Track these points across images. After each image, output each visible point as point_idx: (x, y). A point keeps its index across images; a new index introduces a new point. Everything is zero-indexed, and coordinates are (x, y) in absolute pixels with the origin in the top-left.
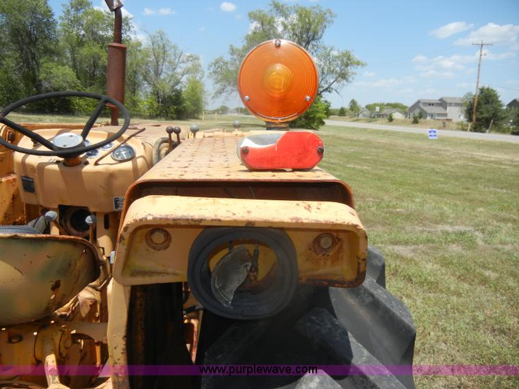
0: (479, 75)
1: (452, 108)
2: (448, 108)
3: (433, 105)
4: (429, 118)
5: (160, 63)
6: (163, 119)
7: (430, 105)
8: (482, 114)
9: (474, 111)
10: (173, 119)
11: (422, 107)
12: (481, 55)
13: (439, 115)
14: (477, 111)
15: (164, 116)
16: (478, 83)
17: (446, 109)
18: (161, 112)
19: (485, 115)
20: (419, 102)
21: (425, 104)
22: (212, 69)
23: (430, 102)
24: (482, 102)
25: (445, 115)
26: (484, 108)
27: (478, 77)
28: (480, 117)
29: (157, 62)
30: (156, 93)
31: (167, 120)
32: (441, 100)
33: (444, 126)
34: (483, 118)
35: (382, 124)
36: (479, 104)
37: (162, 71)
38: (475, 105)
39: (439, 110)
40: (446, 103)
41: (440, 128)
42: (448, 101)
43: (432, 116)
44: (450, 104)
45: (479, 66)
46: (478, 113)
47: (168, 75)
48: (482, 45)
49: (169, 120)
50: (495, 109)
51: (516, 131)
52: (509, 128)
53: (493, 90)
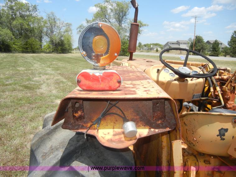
0: (195, 30)
5: (53, 27)
6: (55, 53)
7: (173, 44)
8: (197, 47)
9: (194, 46)
10: (60, 53)
11: (169, 45)
12: (196, 22)
14: (195, 46)
15: (56, 52)
16: (195, 34)
17: (180, 45)
18: (54, 50)
19: (199, 48)
20: (168, 43)
21: (171, 43)
22: (78, 30)
23: (173, 42)
24: (197, 42)
26: (198, 44)
27: (195, 31)
28: (196, 49)
29: (52, 26)
30: (52, 41)
31: (57, 54)
32: (177, 41)
33: (181, 53)
34: (197, 49)
35: (154, 53)
36: (195, 43)
37: (54, 31)
38: (194, 43)
39: (177, 46)
40: (180, 43)
41: (179, 54)
42: (180, 42)
44: (181, 43)
45: (195, 26)
46: (195, 47)
47: (57, 33)
48: (196, 17)
49: (59, 54)
50: (202, 45)
51: (211, 54)
52: (208, 53)
53: (201, 37)
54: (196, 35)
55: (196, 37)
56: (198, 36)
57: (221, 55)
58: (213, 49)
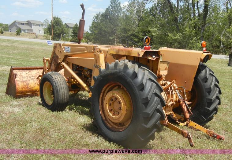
1: (35, 26)
2: (33, 26)
3: (24, 24)
4: (22, 32)
7: (22, 24)
8: (56, 31)
9: (52, 29)
11: (17, 25)
13: (28, 30)
17: (31, 27)
19: (58, 32)
20: (15, 22)
21: (19, 23)
23: (22, 22)
24: (55, 25)
25: (32, 30)
26: (56, 28)
28: (55, 32)
32: (28, 21)
34: (57, 33)
38: (52, 26)
39: (28, 27)
40: (31, 23)
41: (34, 38)
43: (24, 31)
44: (34, 24)
45: (52, 5)
50: (62, 29)
51: (72, 40)
52: (69, 39)
53: (59, 18)
54: (53, 16)
55: (54, 18)
56: (56, 17)
57: (83, 41)
58: (74, 34)
